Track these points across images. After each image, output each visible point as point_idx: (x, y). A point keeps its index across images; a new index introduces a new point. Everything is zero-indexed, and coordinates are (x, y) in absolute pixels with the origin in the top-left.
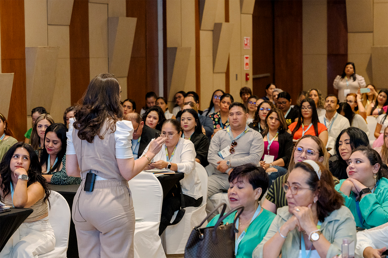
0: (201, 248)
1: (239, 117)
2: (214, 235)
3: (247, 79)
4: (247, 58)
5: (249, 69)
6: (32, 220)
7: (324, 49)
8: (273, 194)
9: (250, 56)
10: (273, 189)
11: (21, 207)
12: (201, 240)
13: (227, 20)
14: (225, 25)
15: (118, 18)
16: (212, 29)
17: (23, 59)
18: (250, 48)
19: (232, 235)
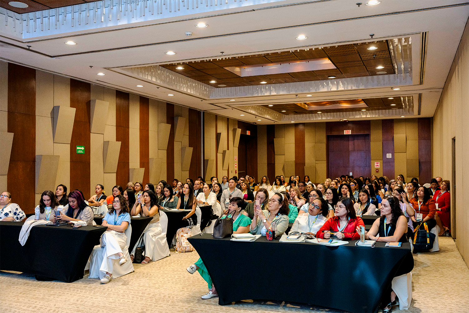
0: (220, 227)
1: (232, 184)
2: (225, 222)
3: (236, 173)
4: (236, 164)
5: (237, 169)
6: (152, 222)
7: (266, 161)
8: (248, 209)
9: (237, 164)
10: (247, 208)
11: (148, 216)
12: (220, 224)
13: (228, 149)
14: (227, 151)
15: (185, 148)
16: (222, 153)
17: (148, 163)
18: (237, 160)
19: (232, 222)
